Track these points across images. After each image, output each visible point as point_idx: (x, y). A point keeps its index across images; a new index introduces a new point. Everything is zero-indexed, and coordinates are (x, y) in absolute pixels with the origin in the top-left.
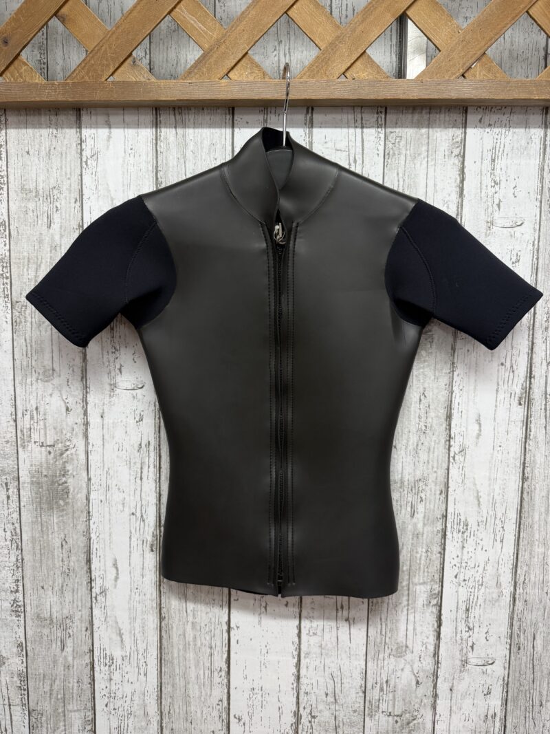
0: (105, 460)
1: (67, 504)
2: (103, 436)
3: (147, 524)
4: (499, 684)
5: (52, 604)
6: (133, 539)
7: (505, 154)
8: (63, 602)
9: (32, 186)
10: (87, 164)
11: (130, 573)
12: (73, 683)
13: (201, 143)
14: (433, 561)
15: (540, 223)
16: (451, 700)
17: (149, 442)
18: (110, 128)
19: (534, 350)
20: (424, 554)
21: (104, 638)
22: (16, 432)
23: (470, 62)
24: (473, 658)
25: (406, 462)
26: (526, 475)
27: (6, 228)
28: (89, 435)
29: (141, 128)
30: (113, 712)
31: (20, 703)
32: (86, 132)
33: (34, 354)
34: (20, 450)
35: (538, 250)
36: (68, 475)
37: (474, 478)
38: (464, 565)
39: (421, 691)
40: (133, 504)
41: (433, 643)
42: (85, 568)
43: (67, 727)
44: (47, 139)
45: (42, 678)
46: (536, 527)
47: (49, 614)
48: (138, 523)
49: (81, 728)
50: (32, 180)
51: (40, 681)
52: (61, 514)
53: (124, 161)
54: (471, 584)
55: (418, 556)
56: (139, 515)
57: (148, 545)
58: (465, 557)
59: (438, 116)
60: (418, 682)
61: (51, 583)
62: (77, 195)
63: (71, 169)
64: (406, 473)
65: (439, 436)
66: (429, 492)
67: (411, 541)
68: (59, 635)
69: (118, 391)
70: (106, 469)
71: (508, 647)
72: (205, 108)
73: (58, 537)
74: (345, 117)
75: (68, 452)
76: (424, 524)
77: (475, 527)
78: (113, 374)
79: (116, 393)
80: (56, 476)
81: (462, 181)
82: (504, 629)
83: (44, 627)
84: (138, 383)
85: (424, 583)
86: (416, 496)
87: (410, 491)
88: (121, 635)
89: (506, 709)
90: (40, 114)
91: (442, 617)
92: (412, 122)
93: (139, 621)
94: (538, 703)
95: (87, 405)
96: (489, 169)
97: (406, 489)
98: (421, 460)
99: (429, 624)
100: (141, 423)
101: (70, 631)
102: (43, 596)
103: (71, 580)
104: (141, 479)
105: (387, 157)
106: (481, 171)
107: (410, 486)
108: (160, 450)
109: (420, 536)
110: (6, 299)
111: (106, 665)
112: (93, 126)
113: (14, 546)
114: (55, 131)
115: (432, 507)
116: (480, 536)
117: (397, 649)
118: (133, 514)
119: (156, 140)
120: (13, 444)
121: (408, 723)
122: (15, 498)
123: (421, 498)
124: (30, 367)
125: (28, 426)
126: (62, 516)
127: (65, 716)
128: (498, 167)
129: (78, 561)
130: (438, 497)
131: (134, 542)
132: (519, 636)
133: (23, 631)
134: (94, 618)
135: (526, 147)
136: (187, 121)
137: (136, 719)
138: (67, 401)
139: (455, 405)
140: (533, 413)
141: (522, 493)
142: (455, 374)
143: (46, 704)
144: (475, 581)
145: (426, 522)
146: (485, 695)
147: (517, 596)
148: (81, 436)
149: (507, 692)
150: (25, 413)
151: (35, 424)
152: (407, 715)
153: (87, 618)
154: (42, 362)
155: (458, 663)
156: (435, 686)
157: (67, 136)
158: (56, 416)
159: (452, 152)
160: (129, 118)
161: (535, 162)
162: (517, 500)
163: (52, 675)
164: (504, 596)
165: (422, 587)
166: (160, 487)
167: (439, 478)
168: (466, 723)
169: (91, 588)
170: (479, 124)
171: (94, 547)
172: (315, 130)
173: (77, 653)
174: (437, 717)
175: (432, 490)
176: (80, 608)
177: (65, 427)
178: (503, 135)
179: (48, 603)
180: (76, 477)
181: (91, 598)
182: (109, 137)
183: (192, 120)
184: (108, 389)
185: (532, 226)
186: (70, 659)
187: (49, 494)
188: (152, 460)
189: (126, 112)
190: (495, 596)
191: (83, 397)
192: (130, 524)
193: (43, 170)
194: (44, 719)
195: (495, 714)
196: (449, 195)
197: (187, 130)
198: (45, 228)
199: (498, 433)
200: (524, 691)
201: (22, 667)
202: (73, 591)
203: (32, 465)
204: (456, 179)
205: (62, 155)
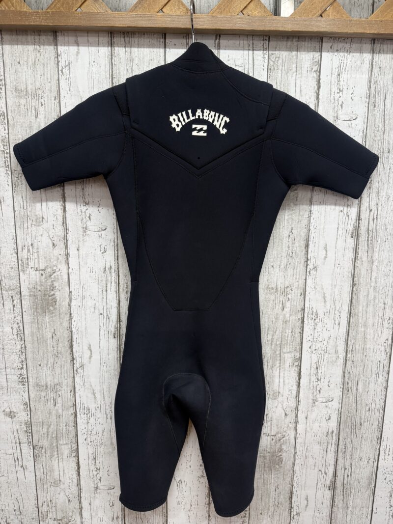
0: (81, 278)
1: (55, 309)
2: (79, 263)
3: (111, 320)
4: (336, 413)
5: (46, 376)
6: (101, 331)
7: (347, 70)
8: (54, 374)
9: (23, 87)
10: (62, 72)
11: (100, 353)
12: (62, 426)
13: (143, 59)
14: (296, 338)
15: (368, 118)
16: (306, 424)
17: (111, 267)
18: (78, 46)
19: (362, 202)
20: (290, 334)
21: (83, 397)
22: (18, 261)
23: (326, 5)
24: (320, 398)
25: (279, 275)
26: (355, 282)
27: (5, 117)
28: (69, 262)
29: (101, 46)
30: (90, 444)
31: (27, 441)
32: (61, 49)
33: (29, 207)
34: (21, 273)
35: (366, 136)
36: (55, 289)
37: (322, 285)
38: (315, 340)
39: (288, 420)
40: (101, 307)
41: (296, 389)
42: (69, 352)
43: (59, 455)
44: (32, 53)
45: (41, 424)
46: (360, 315)
47: (45, 382)
48: (105, 320)
49: (69, 455)
50: (23, 83)
51: (40, 427)
52: (51, 316)
53: (89, 71)
54: (319, 352)
55: (286, 335)
56: (105, 314)
57: (112, 335)
58: (316, 335)
59: (303, 43)
60: (286, 414)
61: (45, 362)
62: (55, 94)
63: (51, 76)
64: (279, 282)
65: (300, 258)
66: (293, 294)
67: (281, 326)
68: (52, 396)
69: (88, 232)
70: (81, 285)
71: (342, 390)
72: (145, 34)
73: (50, 332)
74: (242, 42)
75: (55, 274)
76: (290, 315)
77: (322, 316)
78: (84, 220)
79: (87, 233)
80: (47, 291)
81: (319, 88)
82: (339, 379)
83: (42, 391)
84: (102, 227)
85: (290, 352)
86: (285, 297)
87: (281, 294)
88: (94, 394)
89: (339, 428)
90: (27, 35)
91: (301, 373)
92: (287, 48)
93: (106, 384)
94: (359, 423)
95: (67, 242)
96: (336, 80)
97: (279, 293)
98: (289, 274)
99: (293, 378)
100: (105, 254)
101: (60, 393)
102: (41, 371)
103: (60, 359)
104: (106, 291)
105: (269, 71)
106: (331, 82)
107: (282, 291)
108: (118, 271)
109: (288, 323)
110: (7, 169)
111: (85, 414)
112: (66, 44)
113: (19, 338)
114: (38, 47)
115: (295, 304)
116: (326, 321)
117: (273, 394)
118: (101, 314)
119: (112, 56)
120: (16, 269)
121: (280, 440)
122: (19, 306)
123: (288, 298)
124: (26, 216)
125: (26, 257)
126: (52, 317)
127: (57, 448)
128: (341, 79)
129: (64, 346)
130: (299, 297)
131: (102, 332)
132: (348, 383)
133: (28, 395)
134: (76, 384)
135: (360, 67)
136: (133, 43)
137: (105, 447)
138: (53, 239)
139: (311, 239)
140: (360, 243)
141: (352, 294)
142: (312, 218)
143: (45, 441)
144: (322, 350)
145: (291, 313)
146: (327, 420)
147: (348, 358)
148: (64, 262)
149: (340, 418)
150: (24, 248)
151: (31, 255)
152: (279, 435)
153: (71, 384)
154: (35, 213)
155: (311, 401)
156: (297, 416)
157: (48, 52)
158: (46, 249)
159: (312, 69)
160: (92, 39)
161: (366, 77)
162: (349, 298)
163: (48, 422)
164: (339, 360)
165: (289, 355)
166: (119, 296)
167: (300, 286)
168: (315, 438)
169: (74, 364)
170: (330, 50)
171: (75, 336)
172: (221, 51)
173: (65, 407)
174: (298, 435)
175: (295, 293)
176: (66, 378)
177: (53, 257)
178: (346, 59)
179: (44, 375)
180: (61, 291)
181: (74, 371)
182: (78, 53)
183: (136, 43)
184: (82, 231)
185: (363, 120)
186: (60, 411)
187: (43, 302)
188: (113, 278)
189: (89, 34)
190: (334, 359)
191: (64, 237)
192: (99, 321)
193: (30, 75)
194: (43, 451)
195: (333, 432)
196: (310, 98)
197: (133, 49)
198: (34, 117)
199: (338, 256)
200: (350, 417)
201: (27, 418)
202: (61, 366)
203: (30, 284)
204: (315, 87)
205: (44, 65)
